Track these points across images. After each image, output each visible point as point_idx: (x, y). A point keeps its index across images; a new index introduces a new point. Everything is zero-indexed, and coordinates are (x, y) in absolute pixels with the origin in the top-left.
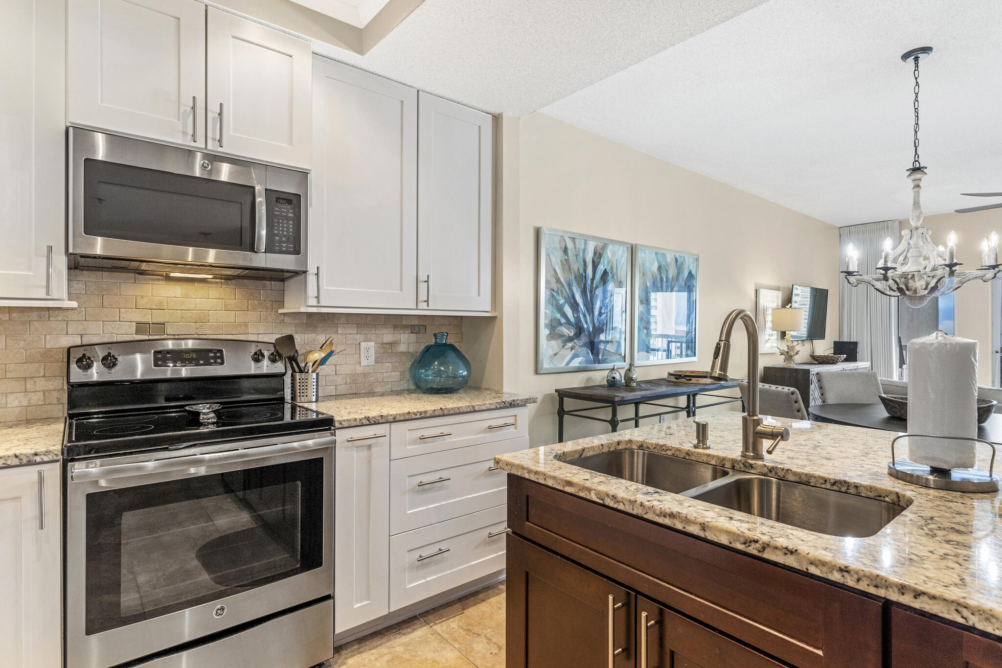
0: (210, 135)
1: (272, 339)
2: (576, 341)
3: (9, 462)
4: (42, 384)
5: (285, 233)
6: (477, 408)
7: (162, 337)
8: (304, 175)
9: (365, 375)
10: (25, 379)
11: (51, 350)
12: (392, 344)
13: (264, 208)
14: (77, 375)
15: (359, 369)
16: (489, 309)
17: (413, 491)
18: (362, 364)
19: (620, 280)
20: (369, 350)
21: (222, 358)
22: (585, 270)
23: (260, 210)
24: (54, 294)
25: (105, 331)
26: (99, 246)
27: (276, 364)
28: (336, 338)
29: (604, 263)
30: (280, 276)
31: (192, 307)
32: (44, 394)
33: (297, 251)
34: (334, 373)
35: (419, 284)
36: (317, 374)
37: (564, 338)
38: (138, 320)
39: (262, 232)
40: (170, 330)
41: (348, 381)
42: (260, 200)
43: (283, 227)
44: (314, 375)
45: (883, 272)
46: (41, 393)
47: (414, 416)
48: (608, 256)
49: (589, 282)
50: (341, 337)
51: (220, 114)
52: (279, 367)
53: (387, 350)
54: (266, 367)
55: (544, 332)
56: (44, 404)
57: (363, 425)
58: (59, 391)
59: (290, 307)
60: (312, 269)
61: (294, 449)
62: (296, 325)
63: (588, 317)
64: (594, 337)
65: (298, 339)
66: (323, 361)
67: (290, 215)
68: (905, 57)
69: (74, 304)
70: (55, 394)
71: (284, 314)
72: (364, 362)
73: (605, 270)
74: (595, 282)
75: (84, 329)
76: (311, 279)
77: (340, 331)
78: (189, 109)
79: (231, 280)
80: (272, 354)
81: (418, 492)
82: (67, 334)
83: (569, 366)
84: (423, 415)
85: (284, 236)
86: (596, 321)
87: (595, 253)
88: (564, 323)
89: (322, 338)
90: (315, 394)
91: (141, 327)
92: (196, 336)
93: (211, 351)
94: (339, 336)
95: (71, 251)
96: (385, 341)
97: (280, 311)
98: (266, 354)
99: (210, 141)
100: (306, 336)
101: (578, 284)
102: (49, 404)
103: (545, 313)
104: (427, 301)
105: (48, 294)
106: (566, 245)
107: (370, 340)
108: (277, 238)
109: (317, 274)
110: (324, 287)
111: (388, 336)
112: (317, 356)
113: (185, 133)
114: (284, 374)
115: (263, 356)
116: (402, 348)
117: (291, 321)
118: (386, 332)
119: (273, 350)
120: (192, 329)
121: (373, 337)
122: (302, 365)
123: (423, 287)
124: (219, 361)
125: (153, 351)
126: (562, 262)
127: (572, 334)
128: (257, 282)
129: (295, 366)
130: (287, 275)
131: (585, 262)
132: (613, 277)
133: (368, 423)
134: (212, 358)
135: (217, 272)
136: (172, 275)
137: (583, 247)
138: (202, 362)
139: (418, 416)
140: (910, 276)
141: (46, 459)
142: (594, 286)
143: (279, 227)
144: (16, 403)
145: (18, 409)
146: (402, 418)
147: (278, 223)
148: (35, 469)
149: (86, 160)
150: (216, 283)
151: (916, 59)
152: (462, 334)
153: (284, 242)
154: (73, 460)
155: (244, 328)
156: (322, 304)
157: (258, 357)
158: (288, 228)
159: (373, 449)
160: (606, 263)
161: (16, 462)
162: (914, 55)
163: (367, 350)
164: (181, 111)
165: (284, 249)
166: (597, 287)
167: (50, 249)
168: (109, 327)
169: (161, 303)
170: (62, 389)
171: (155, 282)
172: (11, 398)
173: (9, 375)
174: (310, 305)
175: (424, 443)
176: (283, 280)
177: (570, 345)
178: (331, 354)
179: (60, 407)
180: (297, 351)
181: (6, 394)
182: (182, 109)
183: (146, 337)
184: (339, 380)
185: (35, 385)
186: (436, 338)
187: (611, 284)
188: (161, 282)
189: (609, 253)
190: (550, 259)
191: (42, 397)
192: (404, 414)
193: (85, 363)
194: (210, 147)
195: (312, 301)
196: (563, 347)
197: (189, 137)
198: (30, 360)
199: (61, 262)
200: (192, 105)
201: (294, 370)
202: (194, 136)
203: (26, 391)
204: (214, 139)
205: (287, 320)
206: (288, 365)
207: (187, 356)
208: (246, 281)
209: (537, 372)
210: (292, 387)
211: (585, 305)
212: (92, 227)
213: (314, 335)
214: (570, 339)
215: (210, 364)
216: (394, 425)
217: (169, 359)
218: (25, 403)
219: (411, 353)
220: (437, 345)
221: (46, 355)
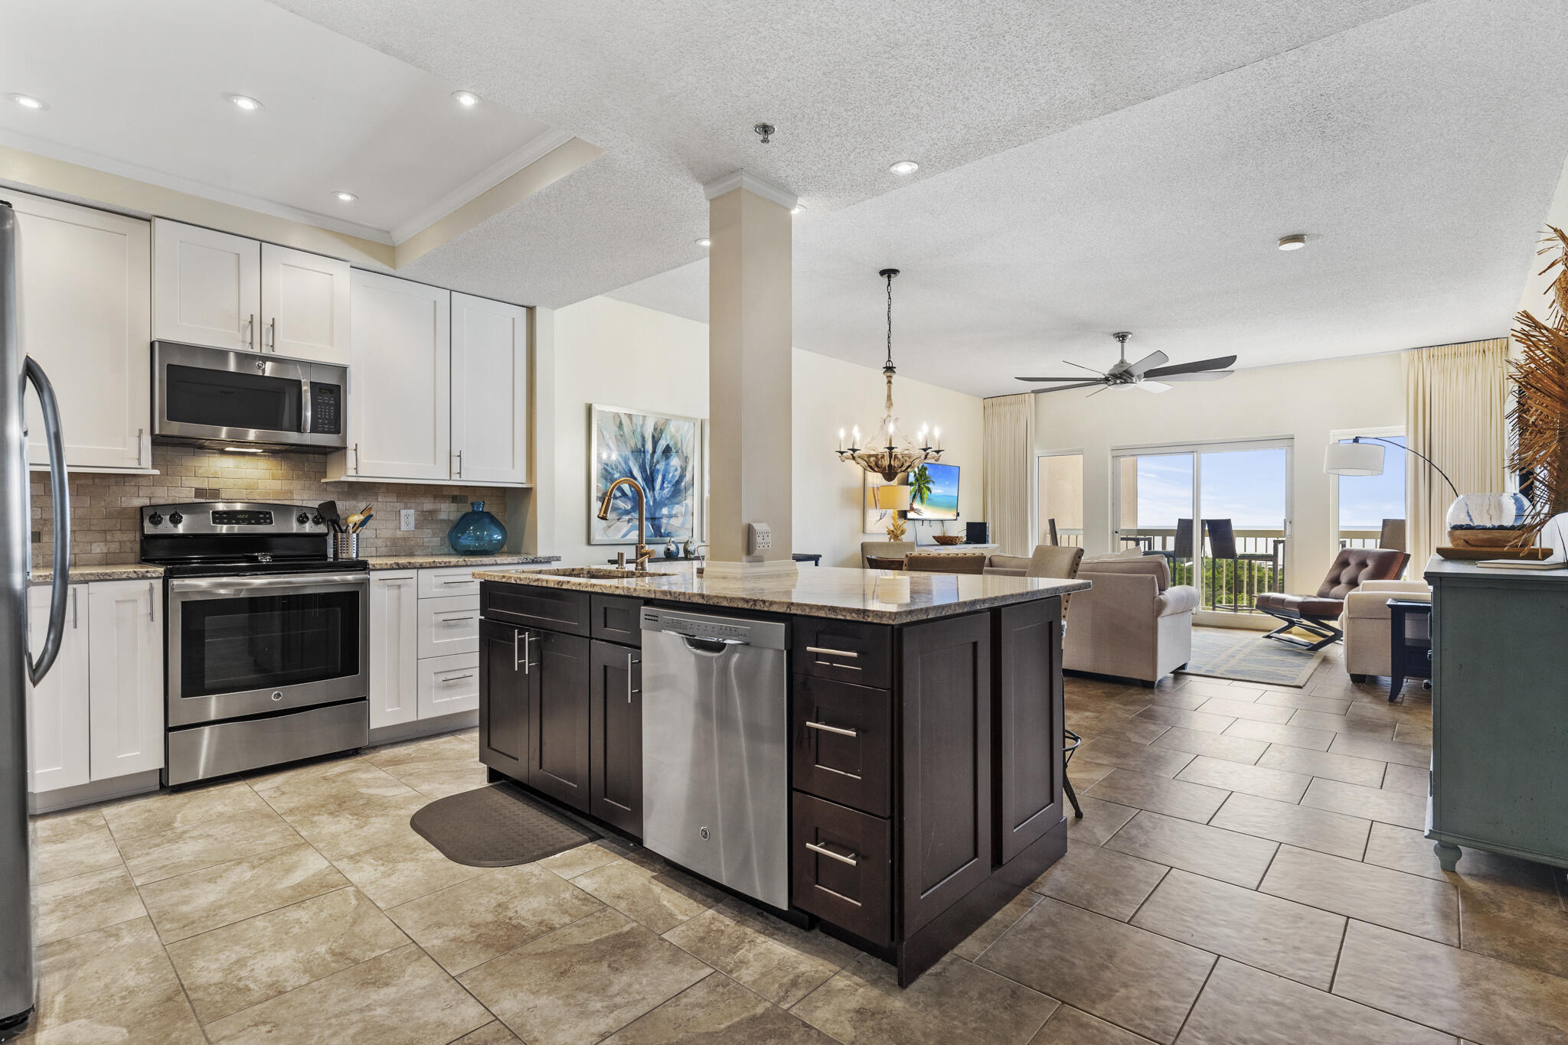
0: (264, 342)
1: (316, 504)
2: (633, 514)
3: (130, 576)
4: (118, 536)
5: (327, 417)
6: (499, 562)
7: (217, 501)
8: (343, 371)
9: (404, 539)
10: (105, 531)
11: (125, 509)
12: (432, 512)
13: (309, 394)
14: (149, 529)
15: (399, 534)
16: (524, 481)
17: (438, 625)
18: (402, 529)
19: (685, 455)
20: (408, 518)
21: (271, 518)
22: (643, 446)
23: (306, 396)
24: (143, 465)
25: (170, 495)
26: (176, 428)
27: (319, 526)
28: (374, 504)
29: (666, 438)
30: (325, 452)
31: (243, 476)
32: (120, 544)
33: (337, 431)
34: (374, 536)
35: (452, 458)
36: (358, 535)
37: (620, 511)
38: (197, 486)
39: (308, 414)
40: (223, 495)
41: (389, 544)
42: (306, 388)
43: (325, 412)
44: (355, 535)
45: (852, 453)
46: (118, 544)
47: (439, 565)
48: (670, 432)
49: (648, 457)
50: (380, 505)
51: (273, 326)
52: (322, 529)
53: (426, 518)
54: (308, 528)
55: (596, 506)
56: (121, 552)
57: (393, 569)
58: (131, 542)
59: (333, 476)
60: (351, 445)
61: (335, 581)
62: (338, 493)
63: (647, 491)
64: (655, 511)
65: (341, 506)
66: (363, 523)
67: (331, 402)
68: (882, 273)
69: (157, 472)
70: (129, 545)
71: (327, 483)
72: (404, 527)
73: (668, 446)
74: (655, 457)
75: (152, 493)
76: (351, 454)
77: (380, 500)
78: (247, 323)
79: (278, 453)
80: (316, 517)
81: (443, 627)
82: (139, 496)
83: (626, 538)
84: (447, 564)
85: (326, 419)
86: (657, 496)
87: (655, 429)
88: (620, 497)
89: (363, 505)
90: (355, 551)
91: (199, 492)
92: (248, 501)
93: (260, 513)
94: (379, 503)
95: (157, 432)
96: (425, 510)
97: (323, 481)
98: (309, 516)
99: (264, 347)
100: (347, 503)
101: (636, 459)
102: (125, 552)
103: (597, 486)
104: (460, 473)
105: (139, 464)
106: (621, 421)
107: (410, 508)
108: (320, 421)
109: (356, 450)
110: (362, 460)
111: (428, 505)
112: (357, 518)
113: (244, 342)
114: (327, 534)
115: (308, 519)
116: (443, 516)
117: (333, 490)
118: (427, 501)
119: (316, 513)
120: (244, 494)
121: (413, 505)
122: (344, 528)
123: (456, 461)
124: (268, 521)
125: (211, 512)
126: (616, 436)
127: (629, 507)
128: (302, 455)
129: (337, 529)
130: (328, 450)
131: (643, 438)
132: (677, 452)
133: (397, 567)
134: (262, 518)
135: (267, 448)
136: (227, 449)
137: (641, 423)
138: (253, 522)
139: (443, 565)
140: (880, 456)
141: (154, 575)
142: (655, 461)
143: (321, 411)
144: (98, 550)
145: (100, 555)
146: (428, 565)
147: (322, 409)
148: (147, 582)
149: (168, 365)
150: (265, 456)
151: (889, 277)
152: (506, 505)
153: (326, 424)
154: (170, 578)
155: (289, 495)
156: (360, 474)
157: (302, 520)
158: (330, 412)
159: (402, 589)
160: (668, 438)
161: (135, 576)
162: (889, 273)
163: (407, 516)
164: (241, 325)
165: (326, 430)
166: (658, 462)
167: (141, 431)
168: (173, 492)
169: (216, 473)
170: (135, 540)
171: (211, 455)
172: (94, 546)
173: (93, 528)
174: (349, 474)
175: (450, 587)
176: (326, 454)
177: (627, 518)
178: (370, 517)
179: (133, 555)
180: (338, 516)
181: (91, 543)
182: (242, 323)
183: (204, 501)
184: (380, 543)
185: (113, 537)
186: (473, 507)
187: (675, 459)
188: (216, 455)
189: (672, 428)
190: (603, 434)
191: (119, 547)
192: (429, 563)
193: (156, 520)
194: (263, 351)
195: (351, 472)
196: (618, 519)
197: (248, 344)
198: (109, 516)
199: (147, 440)
200: (250, 320)
201: (336, 531)
202: (251, 344)
203: (106, 541)
204: (267, 345)
205: (329, 488)
206: (331, 528)
207: (239, 516)
208: (291, 454)
209: (589, 543)
210: (334, 545)
211: (645, 479)
212: (173, 415)
213: (355, 502)
214: (627, 512)
215: (261, 524)
216: (420, 571)
217: (225, 518)
218: (105, 551)
219: (451, 521)
220: (474, 512)
221: (122, 513)
